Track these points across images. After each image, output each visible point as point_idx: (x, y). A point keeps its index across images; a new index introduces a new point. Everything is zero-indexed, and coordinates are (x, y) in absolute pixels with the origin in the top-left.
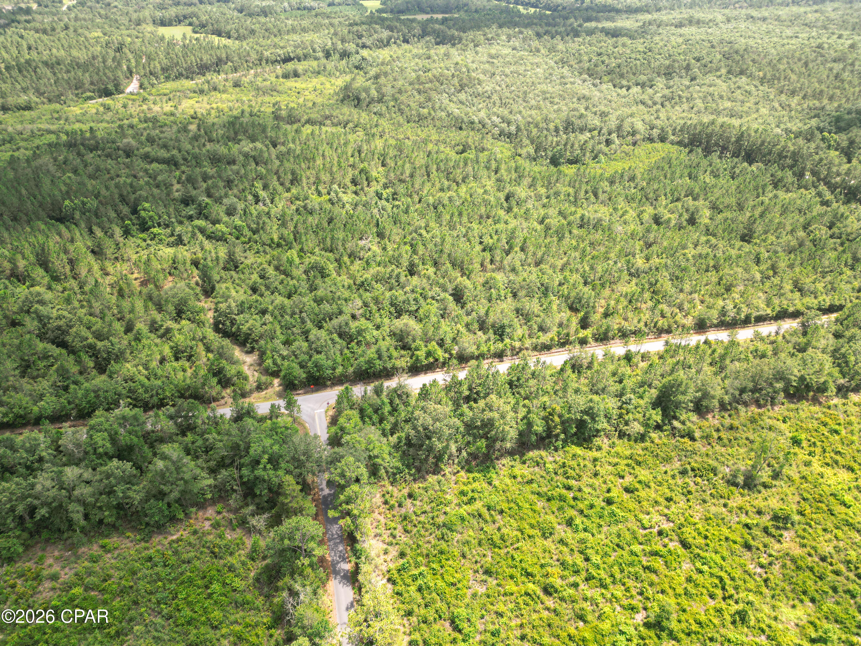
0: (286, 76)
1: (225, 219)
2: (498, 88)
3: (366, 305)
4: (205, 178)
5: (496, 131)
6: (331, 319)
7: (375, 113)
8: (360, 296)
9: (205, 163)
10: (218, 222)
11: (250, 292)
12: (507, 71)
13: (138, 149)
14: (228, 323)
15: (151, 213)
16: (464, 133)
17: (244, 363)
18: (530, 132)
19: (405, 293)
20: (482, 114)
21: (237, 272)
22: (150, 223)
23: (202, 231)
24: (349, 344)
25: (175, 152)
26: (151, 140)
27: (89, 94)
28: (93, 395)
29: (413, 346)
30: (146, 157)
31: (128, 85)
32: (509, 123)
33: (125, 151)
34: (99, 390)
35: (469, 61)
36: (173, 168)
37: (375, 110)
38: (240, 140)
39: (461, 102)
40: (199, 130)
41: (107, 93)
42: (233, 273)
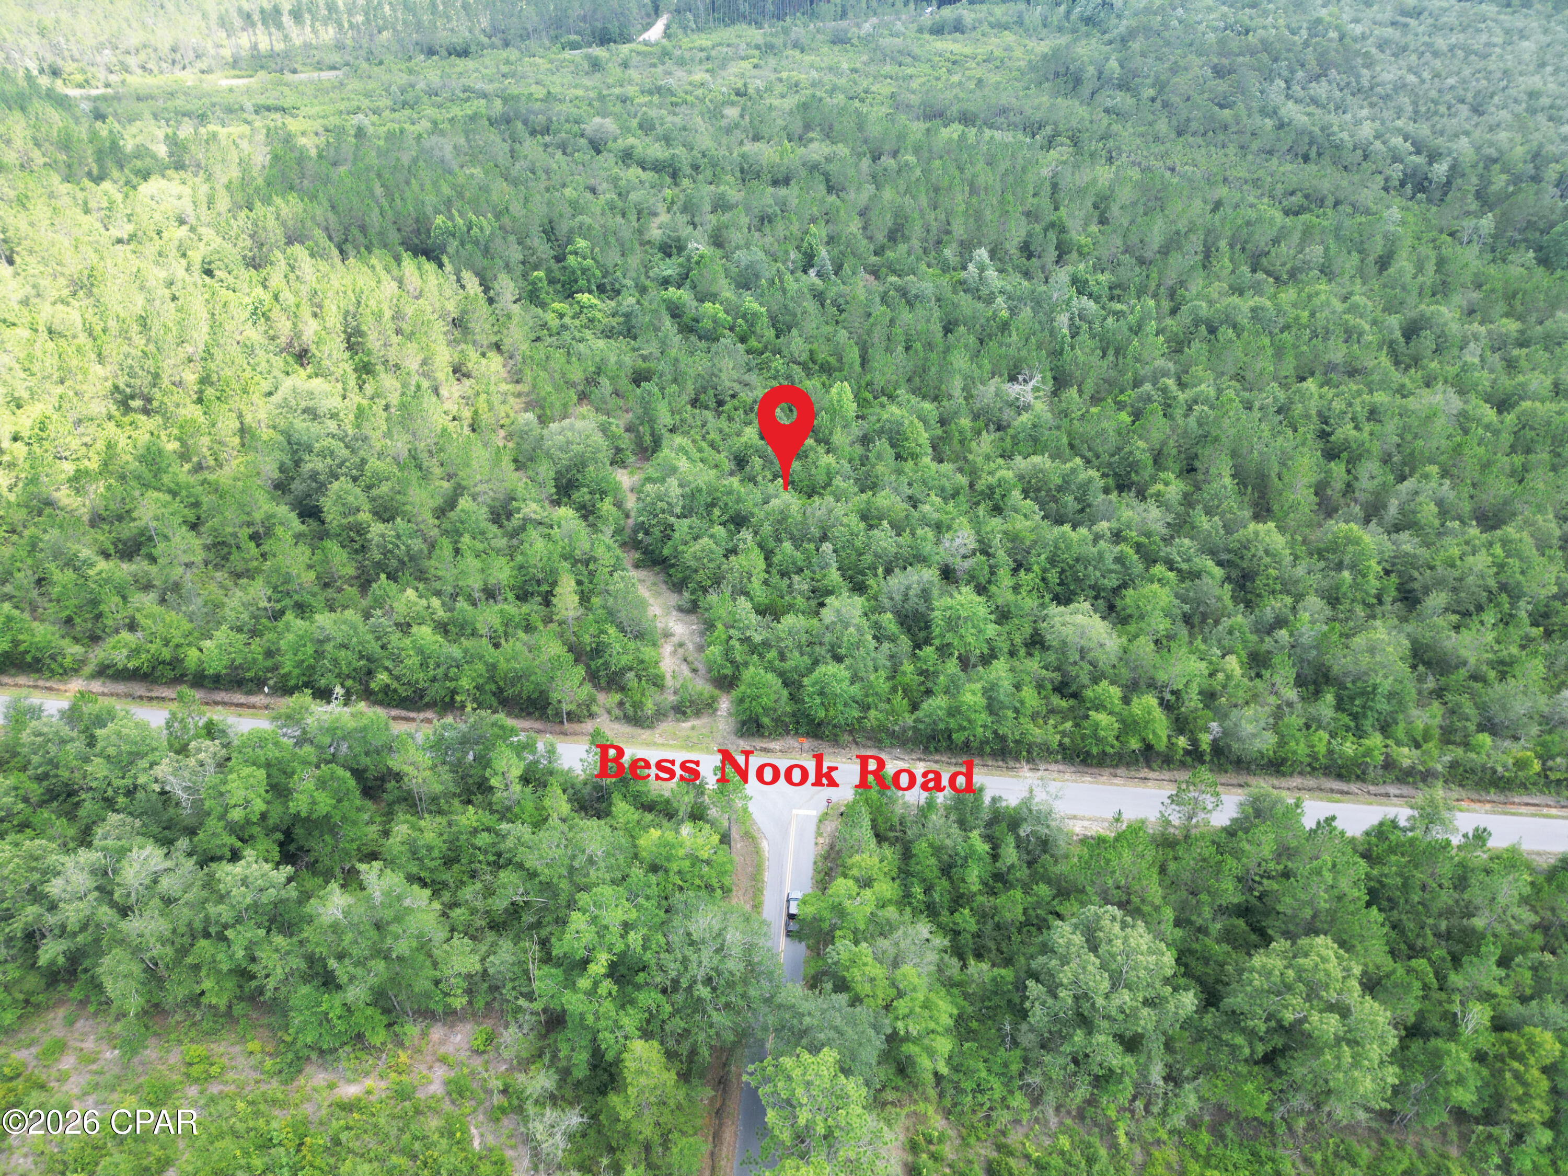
0: (938, 30)
1: (728, 293)
2: (1411, 79)
3: (985, 550)
4: (721, 205)
5: (1396, 172)
6: (888, 571)
7: (1107, 111)
8: (976, 524)
9: (729, 178)
10: (713, 297)
11: (728, 465)
12: (1441, 43)
13: (615, 140)
14: (656, 531)
15: (589, 262)
16: (1312, 168)
17: (667, 635)
18: (1486, 182)
19: (1097, 538)
20: (1367, 130)
21: (719, 415)
22: (582, 283)
23: (675, 312)
24: (918, 646)
25: (680, 151)
26: (646, 127)
27: (574, 37)
28: (310, 650)
29: (1089, 693)
30: (627, 157)
31: (648, 27)
32: (1433, 157)
33: (591, 142)
34: (328, 639)
35: (1346, 17)
36: (668, 180)
37: (1109, 103)
38: (811, 140)
39: (1314, 101)
40: (742, 116)
41: (604, 39)
42: (709, 415)
